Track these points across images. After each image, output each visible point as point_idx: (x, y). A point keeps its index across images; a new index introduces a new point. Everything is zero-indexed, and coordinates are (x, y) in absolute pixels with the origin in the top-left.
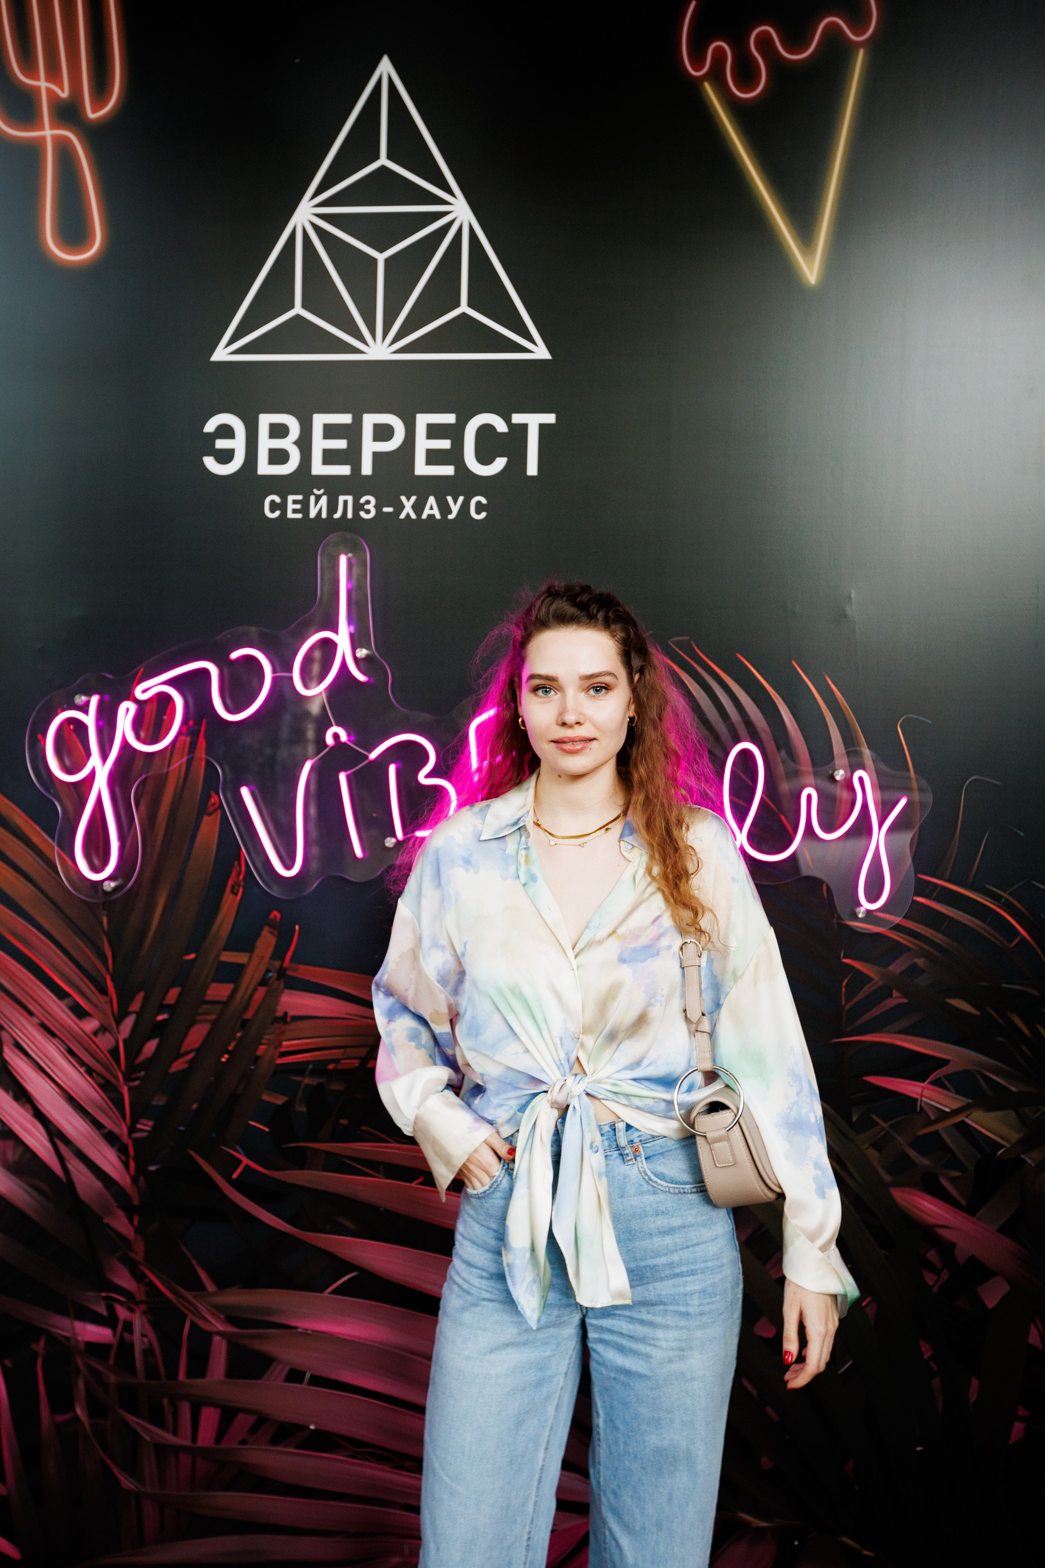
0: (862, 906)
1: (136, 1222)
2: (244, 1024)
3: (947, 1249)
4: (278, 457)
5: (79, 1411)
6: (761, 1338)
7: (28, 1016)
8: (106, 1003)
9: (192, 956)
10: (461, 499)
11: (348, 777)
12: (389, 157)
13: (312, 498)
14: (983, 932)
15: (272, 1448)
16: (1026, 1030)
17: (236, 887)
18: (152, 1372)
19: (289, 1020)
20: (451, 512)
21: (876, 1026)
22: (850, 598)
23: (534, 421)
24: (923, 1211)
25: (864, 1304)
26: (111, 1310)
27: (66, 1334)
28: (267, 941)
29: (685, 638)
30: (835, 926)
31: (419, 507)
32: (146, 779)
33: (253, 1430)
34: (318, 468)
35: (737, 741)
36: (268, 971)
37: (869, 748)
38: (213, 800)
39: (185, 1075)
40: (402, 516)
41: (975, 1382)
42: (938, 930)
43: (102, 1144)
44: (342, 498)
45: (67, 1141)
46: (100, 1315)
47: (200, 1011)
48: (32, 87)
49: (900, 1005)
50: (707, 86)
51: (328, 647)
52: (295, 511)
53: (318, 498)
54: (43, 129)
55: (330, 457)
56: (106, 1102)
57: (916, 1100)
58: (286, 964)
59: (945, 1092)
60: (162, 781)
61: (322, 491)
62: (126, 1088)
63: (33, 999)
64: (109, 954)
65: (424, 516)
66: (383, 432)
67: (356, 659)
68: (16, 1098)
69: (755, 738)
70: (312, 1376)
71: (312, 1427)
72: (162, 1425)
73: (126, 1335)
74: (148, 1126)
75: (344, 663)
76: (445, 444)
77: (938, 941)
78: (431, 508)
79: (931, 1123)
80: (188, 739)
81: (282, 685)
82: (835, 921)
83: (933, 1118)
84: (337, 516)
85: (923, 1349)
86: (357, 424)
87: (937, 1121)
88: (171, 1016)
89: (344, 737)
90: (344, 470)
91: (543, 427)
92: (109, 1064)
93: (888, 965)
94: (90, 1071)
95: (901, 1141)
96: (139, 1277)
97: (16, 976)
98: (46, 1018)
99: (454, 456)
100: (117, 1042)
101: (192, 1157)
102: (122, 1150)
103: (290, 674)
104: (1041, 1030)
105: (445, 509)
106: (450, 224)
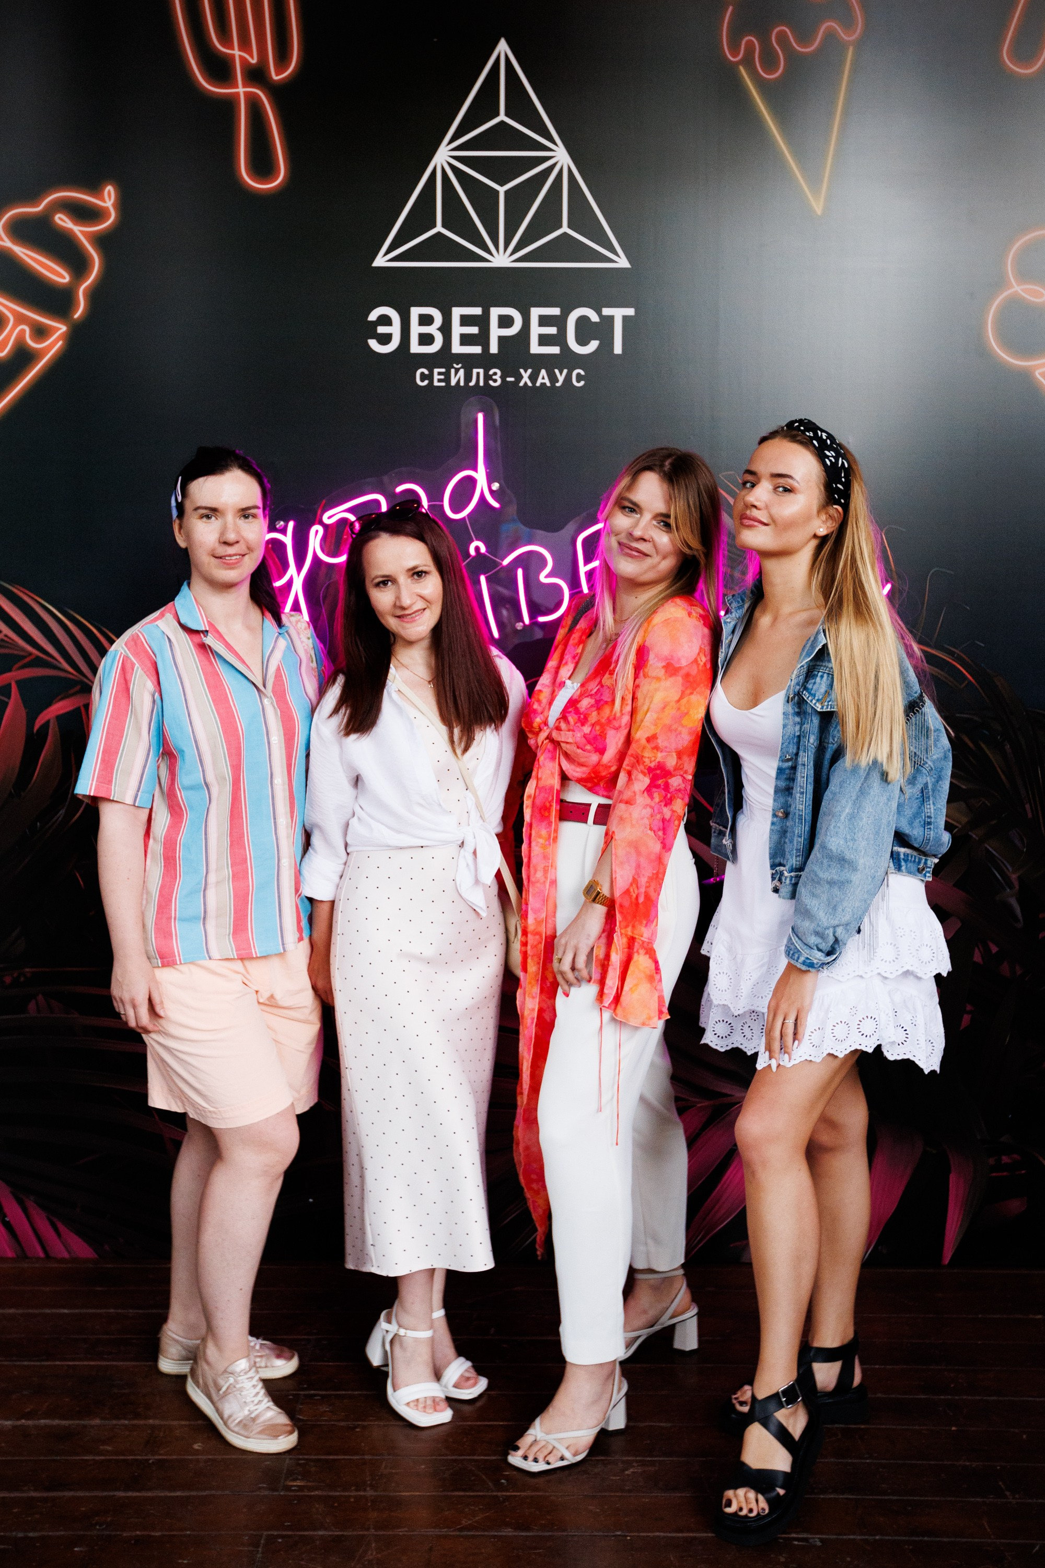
4: (426, 339)
10: (565, 371)
11: (487, 578)
12: (507, 115)
13: (453, 371)
14: (942, 678)
16: (971, 745)
20: (558, 381)
23: (618, 314)
29: (730, 472)
31: (533, 378)
32: (329, 584)
34: (457, 348)
40: (521, 384)
44: (475, 371)
48: (227, 54)
50: (742, 69)
51: (472, 481)
52: (439, 381)
53: (457, 371)
54: (237, 87)
55: (466, 340)
61: (460, 366)
65: (538, 384)
66: (505, 322)
67: (491, 492)
75: (482, 494)
76: (553, 330)
78: (543, 378)
84: (472, 384)
86: (486, 314)
89: (483, 549)
90: (477, 350)
91: (625, 318)
99: (559, 340)
103: (441, 503)
104: (983, 745)
105: (553, 379)
106: (554, 165)
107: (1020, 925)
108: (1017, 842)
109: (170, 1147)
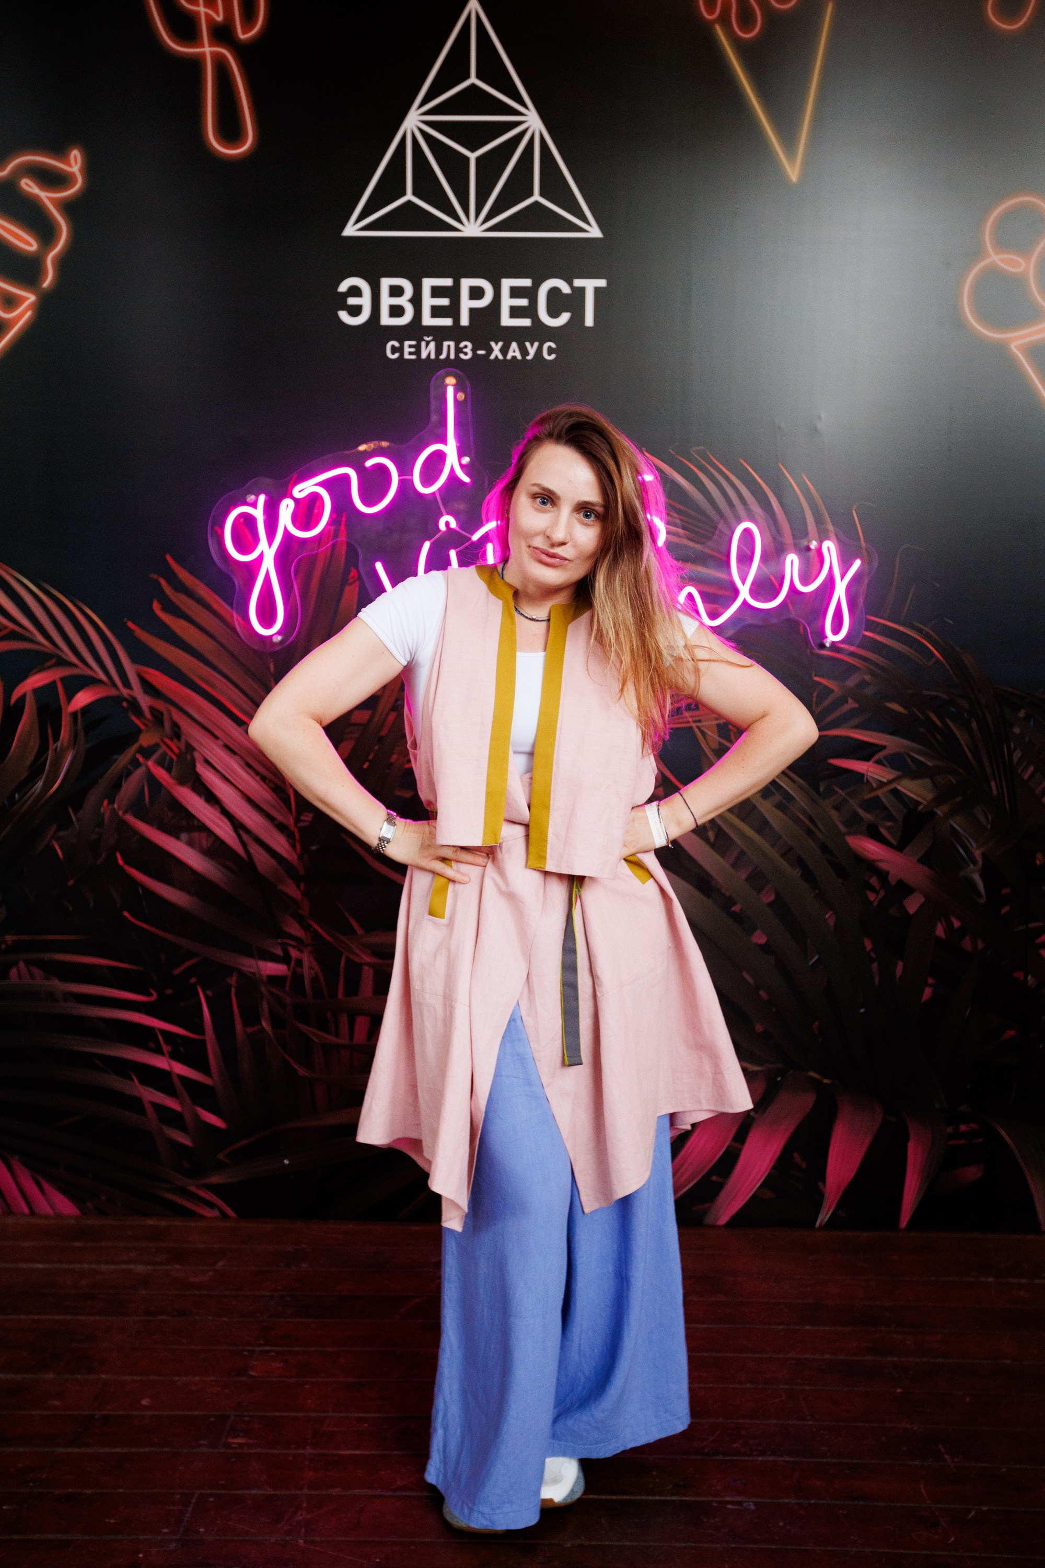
0: (828, 638)
1: (302, 887)
2: (381, 740)
3: (883, 876)
4: (396, 311)
5: (264, 1024)
6: (756, 944)
7: (214, 739)
10: (536, 344)
11: (458, 554)
12: (479, 76)
13: (423, 344)
14: (908, 654)
16: (938, 723)
18: (318, 993)
20: (528, 354)
22: (820, 417)
23: (590, 285)
24: (867, 851)
25: (827, 916)
26: (286, 952)
27: (252, 970)
29: (702, 448)
30: (809, 654)
31: (504, 351)
32: (301, 558)
34: (428, 320)
35: (740, 521)
37: (833, 524)
38: (352, 574)
40: (492, 357)
41: (900, 965)
42: (880, 655)
43: (275, 833)
44: (446, 344)
45: (248, 831)
46: (278, 955)
48: (193, 11)
49: (853, 709)
50: (718, 28)
51: (440, 457)
52: (410, 353)
53: (428, 343)
54: (203, 46)
55: (437, 312)
57: (863, 775)
59: (883, 768)
60: (313, 559)
61: (430, 338)
65: (509, 357)
66: (476, 293)
67: (462, 466)
68: (207, 801)
69: (752, 520)
72: (326, 1030)
73: (298, 970)
74: (308, 816)
75: (452, 470)
76: (523, 302)
77: (880, 663)
79: (873, 790)
80: (334, 528)
81: (406, 485)
82: (808, 650)
83: (875, 785)
84: (443, 357)
85: (866, 944)
86: (457, 286)
87: (877, 789)
89: (453, 525)
90: (447, 322)
91: (597, 290)
93: (844, 681)
94: (264, 779)
95: (854, 804)
96: (306, 927)
97: (204, 710)
99: (530, 311)
102: (290, 836)
103: (412, 478)
104: (951, 724)
105: (524, 352)
106: (526, 130)
107: (983, 901)
108: (983, 820)
109: (150, 1110)
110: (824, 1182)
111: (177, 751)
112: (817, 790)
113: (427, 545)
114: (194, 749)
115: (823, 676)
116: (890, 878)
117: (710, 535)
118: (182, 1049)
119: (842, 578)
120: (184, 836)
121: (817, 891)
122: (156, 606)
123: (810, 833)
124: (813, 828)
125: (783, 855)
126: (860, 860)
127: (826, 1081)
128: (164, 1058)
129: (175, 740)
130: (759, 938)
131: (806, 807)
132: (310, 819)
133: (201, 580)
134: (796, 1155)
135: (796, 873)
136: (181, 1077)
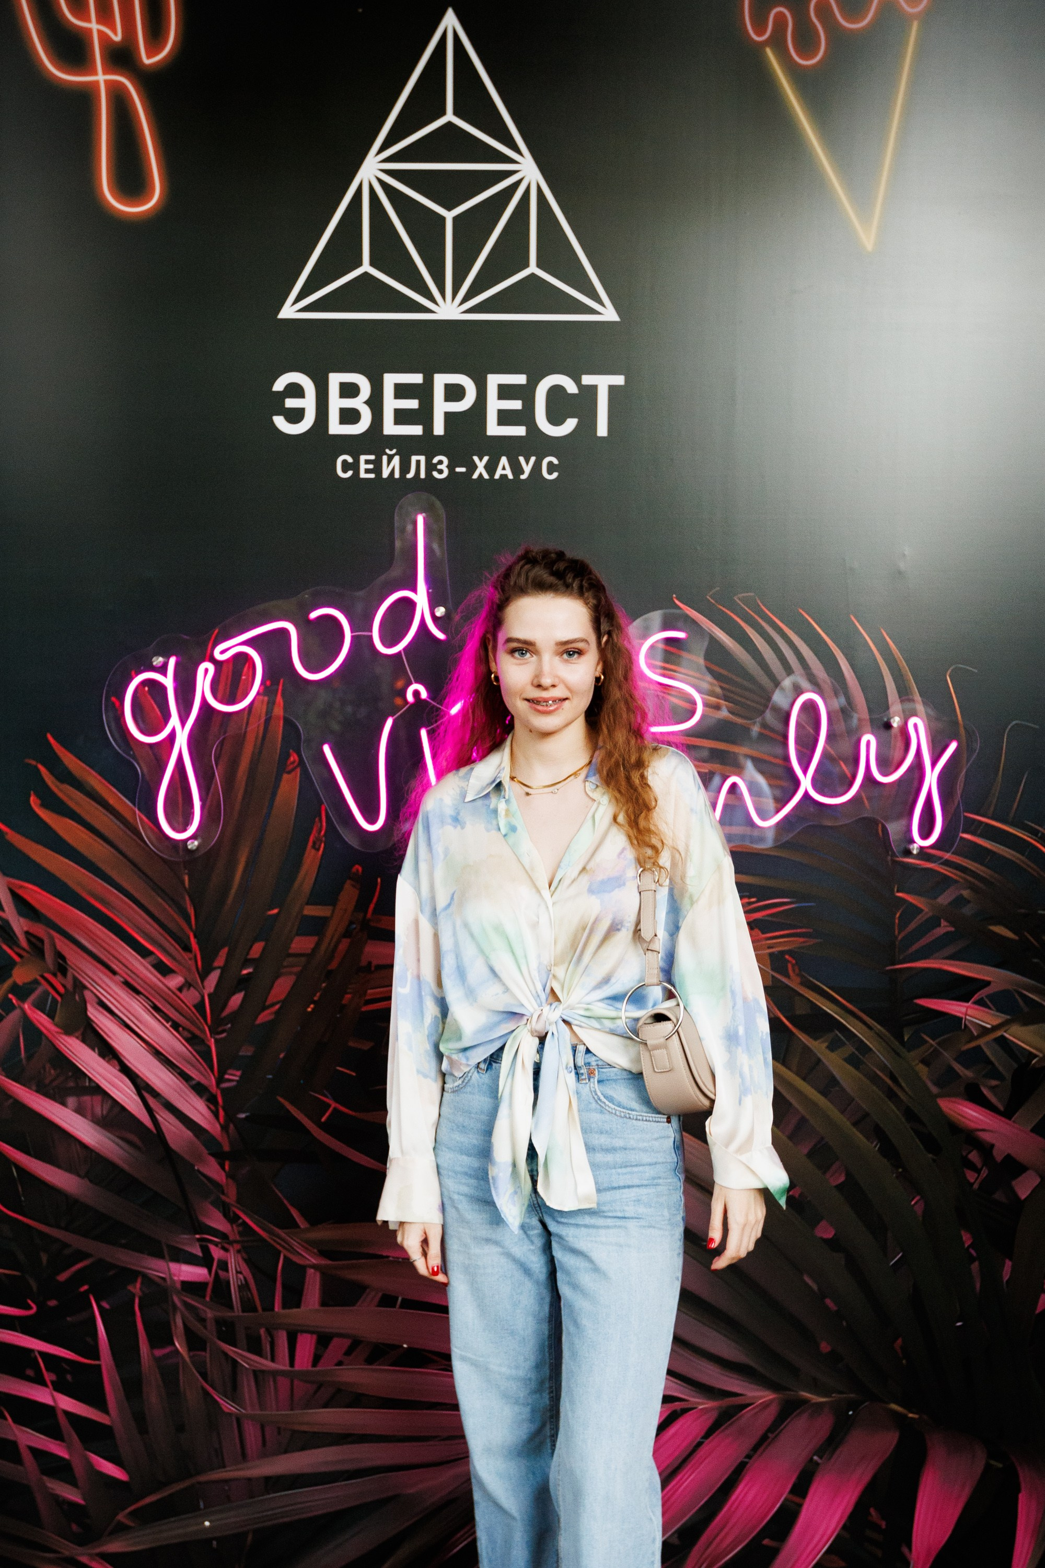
0: (915, 842)
1: (227, 1168)
2: (329, 974)
3: (986, 1150)
4: (349, 416)
5: (177, 1344)
6: (822, 1239)
7: (110, 974)
8: (190, 959)
9: (276, 911)
10: (532, 460)
11: (428, 733)
12: (457, 113)
13: (385, 458)
14: (1021, 864)
15: (367, 1367)
17: (318, 844)
18: (248, 1306)
19: (373, 969)
20: (523, 472)
21: (925, 953)
22: (903, 555)
23: (603, 383)
24: (965, 1118)
25: (913, 1203)
26: (205, 1250)
27: (161, 1275)
28: (349, 894)
29: (749, 594)
30: (890, 864)
31: (491, 468)
32: (224, 739)
33: (348, 1353)
34: (390, 428)
35: (798, 691)
36: (351, 923)
37: (921, 695)
38: (292, 759)
39: (271, 1026)
40: (476, 476)
41: (1008, 1264)
42: (982, 864)
43: (191, 1095)
44: (414, 459)
45: (156, 1094)
46: (196, 1256)
47: (285, 964)
48: (81, 28)
49: (947, 933)
50: (769, 51)
51: (407, 606)
52: (367, 471)
53: (391, 458)
55: (402, 417)
56: (194, 1056)
57: (961, 1019)
58: (369, 915)
59: (987, 1010)
60: (240, 740)
61: (393, 452)
62: (213, 1040)
63: (114, 957)
64: (191, 911)
65: (497, 476)
66: (454, 393)
67: (435, 619)
68: (102, 1055)
69: (818, 689)
70: (403, 1300)
71: (405, 1346)
72: (259, 1352)
73: (221, 1273)
74: (236, 1076)
75: (423, 622)
76: (516, 405)
77: (981, 873)
78: (504, 469)
79: (973, 1038)
80: (266, 698)
81: (362, 644)
82: (889, 858)
83: (975, 1033)
84: (410, 475)
85: (964, 1238)
86: (428, 383)
87: (978, 1037)
88: (254, 970)
89: (424, 694)
90: (416, 430)
91: (613, 390)
92: (195, 1018)
93: (936, 898)
94: (176, 1026)
95: (948, 1056)
96: (232, 1219)
97: (98, 936)
98: (130, 976)
99: (526, 417)
100: (203, 997)
101: (279, 1102)
102: (211, 1100)
103: (370, 634)
105: (517, 470)
106: (518, 183)
109: (27, 1457)
110: (910, 1547)
111: (62, 990)
112: (899, 1038)
113: (389, 723)
114: (85, 987)
115: (908, 892)
116: (995, 1152)
117: (762, 708)
118: (69, 1377)
119: (934, 765)
120: (71, 1101)
121: (900, 1170)
122: (34, 801)
123: (891, 1095)
124: (895, 1089)
125: (855, 1124)
126: (954, 1128)
127: (911, 1415)
128: (45, 1388)
129: (59, 974)
130: (825, 1231)
131: (886, 1062)
132: (237, 1078)
133: (92, 767)
134: (872, 1510)
135: (873, 1147)
136: (66, 1413)
